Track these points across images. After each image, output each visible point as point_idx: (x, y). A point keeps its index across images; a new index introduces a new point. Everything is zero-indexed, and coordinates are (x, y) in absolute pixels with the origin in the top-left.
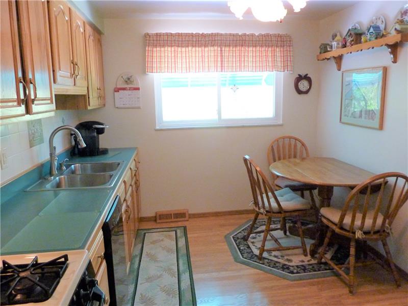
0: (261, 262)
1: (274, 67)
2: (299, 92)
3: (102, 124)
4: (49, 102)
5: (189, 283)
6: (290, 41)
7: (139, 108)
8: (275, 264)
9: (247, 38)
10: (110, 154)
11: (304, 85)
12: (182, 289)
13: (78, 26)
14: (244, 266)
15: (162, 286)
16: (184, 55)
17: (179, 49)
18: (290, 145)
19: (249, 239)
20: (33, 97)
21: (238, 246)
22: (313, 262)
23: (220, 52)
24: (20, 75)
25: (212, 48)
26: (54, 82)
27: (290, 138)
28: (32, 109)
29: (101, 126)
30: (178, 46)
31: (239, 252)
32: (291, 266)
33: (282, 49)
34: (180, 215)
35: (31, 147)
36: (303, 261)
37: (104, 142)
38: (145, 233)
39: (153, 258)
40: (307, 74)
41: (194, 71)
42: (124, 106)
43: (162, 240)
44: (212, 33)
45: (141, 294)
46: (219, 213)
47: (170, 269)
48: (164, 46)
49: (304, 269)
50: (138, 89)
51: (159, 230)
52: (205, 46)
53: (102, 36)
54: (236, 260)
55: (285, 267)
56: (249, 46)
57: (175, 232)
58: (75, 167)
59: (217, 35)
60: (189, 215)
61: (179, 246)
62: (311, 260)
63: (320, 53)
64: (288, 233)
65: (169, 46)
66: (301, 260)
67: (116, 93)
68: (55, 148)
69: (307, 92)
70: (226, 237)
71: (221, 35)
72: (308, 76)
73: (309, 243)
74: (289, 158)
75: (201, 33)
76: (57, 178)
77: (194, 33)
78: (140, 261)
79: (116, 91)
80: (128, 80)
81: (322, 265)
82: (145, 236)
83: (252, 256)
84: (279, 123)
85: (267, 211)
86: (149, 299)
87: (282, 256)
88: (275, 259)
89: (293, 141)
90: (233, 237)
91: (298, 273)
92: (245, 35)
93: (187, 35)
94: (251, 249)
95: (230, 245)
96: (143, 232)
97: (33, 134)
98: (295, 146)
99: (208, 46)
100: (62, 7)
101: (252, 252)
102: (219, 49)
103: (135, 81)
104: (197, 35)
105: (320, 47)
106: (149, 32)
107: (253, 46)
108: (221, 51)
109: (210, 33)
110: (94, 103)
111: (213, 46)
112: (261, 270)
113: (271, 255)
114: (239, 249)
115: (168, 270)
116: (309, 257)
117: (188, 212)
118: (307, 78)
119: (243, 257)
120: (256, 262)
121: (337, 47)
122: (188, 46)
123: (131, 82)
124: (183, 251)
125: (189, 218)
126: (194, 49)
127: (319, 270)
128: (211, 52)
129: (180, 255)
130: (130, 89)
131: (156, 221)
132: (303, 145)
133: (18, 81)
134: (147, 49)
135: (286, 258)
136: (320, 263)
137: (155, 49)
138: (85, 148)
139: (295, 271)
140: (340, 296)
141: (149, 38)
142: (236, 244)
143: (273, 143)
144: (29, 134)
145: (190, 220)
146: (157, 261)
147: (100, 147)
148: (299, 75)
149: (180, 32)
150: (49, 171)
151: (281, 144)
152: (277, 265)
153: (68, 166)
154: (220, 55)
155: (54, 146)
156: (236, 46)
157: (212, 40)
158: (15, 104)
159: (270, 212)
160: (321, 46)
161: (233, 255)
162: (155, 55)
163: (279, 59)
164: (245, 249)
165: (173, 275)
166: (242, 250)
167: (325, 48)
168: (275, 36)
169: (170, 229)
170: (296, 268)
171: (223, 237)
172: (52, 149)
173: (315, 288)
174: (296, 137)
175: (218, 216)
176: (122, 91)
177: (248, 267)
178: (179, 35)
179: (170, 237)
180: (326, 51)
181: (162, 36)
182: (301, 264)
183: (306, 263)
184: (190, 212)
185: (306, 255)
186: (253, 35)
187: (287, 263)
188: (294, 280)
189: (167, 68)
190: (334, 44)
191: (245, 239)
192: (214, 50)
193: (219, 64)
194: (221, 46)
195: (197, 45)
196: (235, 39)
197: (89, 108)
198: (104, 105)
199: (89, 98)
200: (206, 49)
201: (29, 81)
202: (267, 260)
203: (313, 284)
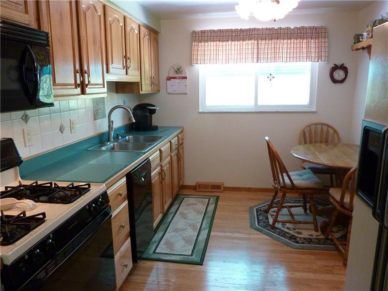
0: (272, 231)
1: (308, 58)
2: (334, 81)
3: (154, 106)
4: (102, 86)
5: (206, 237)
6: (325, 33)
7: (186, 94)
8: (284, 234)
9: (283, 32)
10: (159, 130)
11: (339, 74)
12: (199, 240)
13: (132, 29)
14: (256, 232)
15: (184, 236)
16: (224, 48)
17: (221, 43)
18: (322, 131)
19: (270, 212)
20: (87, 83)
21: (257, 216)
22: (322, 237)
23: (256, 45)
24: (78, 67)
25: (250, 42)
26: (108, 72)
27: (322, 124)
28: (86, 90)
29: (154, 108)
30: (220, 41)
31: (256, 222)
32: (298, 237)
33: (317, 41)
34: (216, 187)
35: (95, 120)
36: (312, 235)
37: (156, 120)
38: (184, 198)
39: (184, 216)
40: (343, 64)
41: (233, 62)
42: (174, 92)
43: (196, 204)
44: (250, 29)
45: (166, 239)
46: (251, 188)
47: (194, 226)
48: (207, 41)
49: (310, 241)
50: (186, 78)
51: (196, 196)
52: (243, 40)
53: (159, 34)
54: (252, 226)
55: (293, 237)
56: (284, 39)
57: (208, 199)
58: (128, 138)
59: (255, 29)
60: (224, 187)
61: (208, 210)
62: (320, 235)
63: (354, 43)
64: (308, 212)
65: (212, 41)
66: (310, 234)
67: (168, 81)
68: (112, 122)
69: (342, 81)
70: (250, 208)
71: (258, 29)
72: (344, 66)
73: (320, 220)
74: (315, 143)
75: (239, 29)
76: (112, 144)
77: (234, 29)
78: (174, 217)
79: (168, 80)
80: (178, 70)
81: (328, 241)
82: (183, 199)
83: (267, 225)
84: (313, 110)
85: (281, 187)
86: (172, 243)
87: (293, 229)
88: (287, 230)
89: (325, 128)
90: (256, 209)
91: (302, 243)
92: (280, 28)
93: (227, 31)
94: (268, 220)
95: (251, 214)
96: (183, 197)
97: (97, 110)
98: (328, 132)
99: (245, 40)
100: (116, 16)
101: (269, 222)
102: (256, 42)
103: (183, 72)
104: (236, 31)
105: (354, 38)
106: (195, 30)
107: (288, 39)
108: (258, 44)
109: (248, 28)
110: (146, 89)
111: (250, 39)
112: (270, 237)
113: (284, 227)
114: (258, 218)
115: (193, 226)
116: (319, 233)
117: (223, 184)
118: (343, 68)
119: (258, 225)
120: (268, 230)
121: (367, 37)
122: (228, 41)
123: (181, 72)
124: (210, 214)
125: (224, 190)
126: (233, 43)
127: (324, 244)
128: (248, 45)
129: (206, 216)
130: (180, 78)
131: (196, 189)
132: (335, 131)
133: (76, 72)
134: (193, 44)
135: (297, 230)
136: (327, 239)
137: (200, 44)
138: (134, 123)
139: (301, 242)
140: (333, 266)
141: (196, 34)
142: (257, 214)
143: (305, 128)
144: (94, 110)
145: (225, 192)
146: (187, 219)
147: (153, 125)
148: (335, 65)
149: (221, 29)
150: (107, 139)
151: (313, 130)
152: (286, 235)
153: (123, 137)
154: (256, 47)
155: (112, 120)
156: (272, 39)
157: (250, 35)
158: (74, 87)
159: (284, 188)
160: (355, 36)
161: (251, 222)
162: (200, 49)
163: (313, 50)
164: (263, 219)
165: (195, 230)
166: (260, 220)
167: (358, 38)
168: (310, 28)
169: (205, 197)
170: (303, 239)
171: (248, 208)
172: (110, 123)
173: (313, 257)
174: (329, 124)
175: (249, 191)
176: (173, 80)
177: (259, 233)
178: (220, 31)
179: (203, 203)
180: (359, 41)
181: (206, 33)
182: (309, 237)
183: (314, 237)
184: (225, 185)
185: (317, 231)
186: (288, 29)
187: (296, 235)
188: (296, 249)
189: (209, 60)
190: (365, 34)
191: (267, 211)
192: (252, 44)
193: (255, 56)
194: (257, 40)
195: (236, 39)
196: (271, 33)
197: (141, 93)
198: (159, 91)
199: (141, 84)
200: (244, 43)
201: (84, 72)
202: (279, 230)
203: (312, 254)
